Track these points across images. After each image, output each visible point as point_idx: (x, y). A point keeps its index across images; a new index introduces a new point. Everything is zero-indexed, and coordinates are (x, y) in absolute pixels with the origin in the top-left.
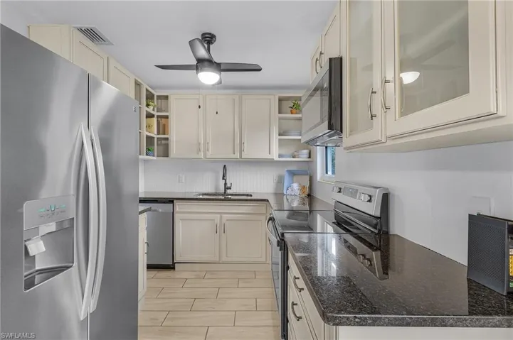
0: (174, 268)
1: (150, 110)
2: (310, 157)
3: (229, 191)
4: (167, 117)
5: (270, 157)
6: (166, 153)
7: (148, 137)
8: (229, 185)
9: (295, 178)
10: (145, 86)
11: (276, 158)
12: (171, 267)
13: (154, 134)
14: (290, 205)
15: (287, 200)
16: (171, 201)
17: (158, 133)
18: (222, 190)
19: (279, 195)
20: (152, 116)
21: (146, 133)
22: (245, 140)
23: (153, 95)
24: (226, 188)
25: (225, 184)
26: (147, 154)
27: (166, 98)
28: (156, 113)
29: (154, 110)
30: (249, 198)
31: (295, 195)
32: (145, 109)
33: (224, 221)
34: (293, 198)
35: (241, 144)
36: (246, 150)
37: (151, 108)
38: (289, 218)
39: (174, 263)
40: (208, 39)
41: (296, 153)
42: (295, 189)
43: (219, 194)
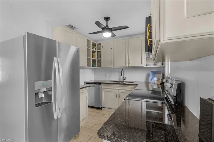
0: (102, 109)
1: (94, 50)
2: (163, 65)
3: (124, 80)
4: (100, 52)
5: (141, 65)
6: (100, 65)
7: (93, 60)
8: (124, 78)
9: (156, 75)
10: (92, 41)
11: (145, 66)
12: (100, 109)
13: (96, 58)
14: (152, 87)
15: (151, 85)
16: (100, 84)
17: (97, 58)
18: (122, 80)
19: (147, 83)
20: (95, 52)
21: (92, 58)
22: (130, 58)
23: (96, 44)
24: (124, 79)
25: (123, 77)
26: (93, 66)
27: (100, 44)
28: (96, 51)
29: (96, 49)
30: (132, 84)
31: (155, 83)
32: (91, 49)
33: (120, 93)
34: (154, 84)
35: (129, 60)
36: (130, 63)
37: (95, 49)
38: (152, 93)
39: (101, 107)
40: (107, 19)
41: (156, 63)
42: (155, 80)
43: (120, 82)
